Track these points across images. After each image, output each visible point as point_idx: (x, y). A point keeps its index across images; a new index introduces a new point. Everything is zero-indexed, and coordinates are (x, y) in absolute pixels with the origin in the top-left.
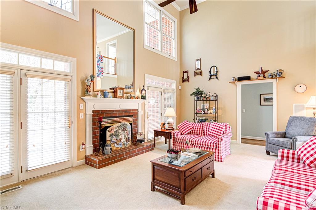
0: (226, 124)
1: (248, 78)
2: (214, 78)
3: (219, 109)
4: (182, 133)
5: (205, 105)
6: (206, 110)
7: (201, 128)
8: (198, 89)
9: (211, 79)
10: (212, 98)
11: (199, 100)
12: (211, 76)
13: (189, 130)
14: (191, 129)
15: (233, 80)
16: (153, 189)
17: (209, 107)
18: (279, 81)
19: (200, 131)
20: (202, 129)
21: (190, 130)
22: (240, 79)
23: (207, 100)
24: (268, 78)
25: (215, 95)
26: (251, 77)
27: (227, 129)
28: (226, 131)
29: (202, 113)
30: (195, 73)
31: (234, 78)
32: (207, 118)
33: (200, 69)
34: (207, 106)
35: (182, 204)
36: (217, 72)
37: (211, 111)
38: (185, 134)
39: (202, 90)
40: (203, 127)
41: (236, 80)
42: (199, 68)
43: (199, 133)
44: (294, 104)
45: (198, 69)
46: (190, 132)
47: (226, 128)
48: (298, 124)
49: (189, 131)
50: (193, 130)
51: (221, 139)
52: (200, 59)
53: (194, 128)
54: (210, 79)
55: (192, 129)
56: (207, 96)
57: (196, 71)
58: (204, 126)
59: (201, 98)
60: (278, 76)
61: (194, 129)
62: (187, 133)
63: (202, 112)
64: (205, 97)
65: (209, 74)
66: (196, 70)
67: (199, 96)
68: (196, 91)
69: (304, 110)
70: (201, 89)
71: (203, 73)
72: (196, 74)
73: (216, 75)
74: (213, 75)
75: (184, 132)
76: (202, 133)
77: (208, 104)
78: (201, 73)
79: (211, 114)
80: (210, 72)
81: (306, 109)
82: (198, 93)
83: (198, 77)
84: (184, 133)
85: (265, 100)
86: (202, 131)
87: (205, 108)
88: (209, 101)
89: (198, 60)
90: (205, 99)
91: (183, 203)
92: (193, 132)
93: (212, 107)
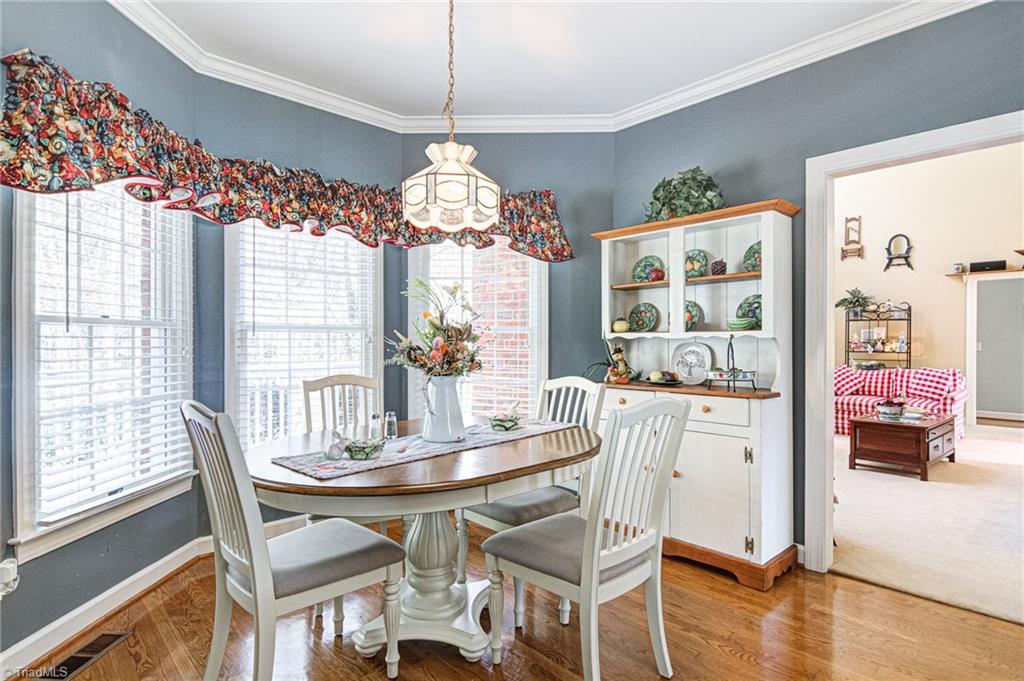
0: (954, 371)
1: (1000, 266)
2: (899, 265)
3: (915, 341)
4: (839, 392)
5: (876, 330)
6: (879, 344)
7: (886, 381)
8: (855, 293)
9: (891, 268)
10: (896, 315)
11: (859, 318)
12: (891, 260)
13: (855, 385)
14: (860, 382)
15: (958, 269)
16: (853, 466)
17: (887, 337)
19: (882, 387)
20: (889, 383)
21: (859, 386)
22: (977, 268)
23: (882, 320)
25: (906, 307)
26: (1007, 263)
27: (957, 383)
28: (955, 385)
29: (868, 349)
30: (843, 251)
31: (960, 266)
32: (882, 362)
33: (858, 243)
34: (879, 332)
35: (922, 480)
36: (909, 249)
37: (895, 345)
38: (846, 393)
39: (865, 295)
40: (889, 378)
41: (964, 271)
42: (857, 239)
43: (882, 392)
45: (854, 242)
46: (857, 390)
47: (955, 380)
49: (854, 388)
50: (864, 387)
51: (952, 399)
52: (857, 217)
53: (868, 380)
54: (888, 267)
55: (863, 384)
56: (881, 310)
57: (845, 248)
58: (893, 376)
59: (864, 314)
61: (867, 384)
62: (850, 391)
63: (870, 349)
64: (874, 311)
65: (887, 255)
66: (847, 244)
67: (859, 309)
68: (848, 296)
70: (865, 293)
71: (867, 252)
72: (845, 255)
73: (906, 258)
74: (899, 257)
75: (843, 389)
76: (888, 392)
77: (884, 329)
78: (860, 253)
79: (894, 352)
80: (888, 250)
82: (857, 301)
83: (852, 261)
84: (842, 392)
86: (889, 387)
87: (875, 338)
88: (885, 322)
89: (854, 219)
90: (874, 316)
91: (924, 478)
92: (863, 391)
93: (896, 335)
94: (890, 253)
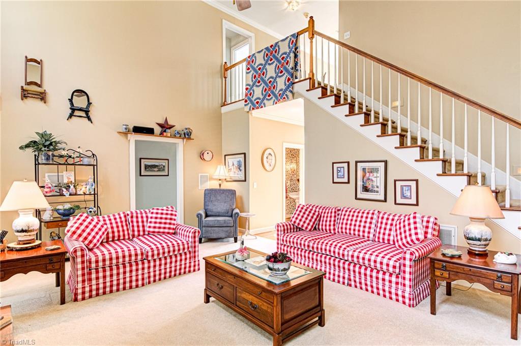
1: (150, 131)
2: (80, 117)
5: (66, 174)
6: (72, 187)
9: (73, 118)
11: (51, 162)
12: (73, 110)
15: (125, 129)
17: (76, 180)
18: (186, 143)
22: (138, 130)
23: (69, 164)
24: (175, 136)
25: (89, 154)
30: (23, 90)
32: (77, 204)
33: (40, 86)
34: (67, 176)
36: (89, 105)
37: (84, 188)
39: (57, 139)
41: (129, 131)
42: (39, 82)
44: (200, 175)
45: (36, 84)
48: (219, 198)
52: (42, 61)
54: (70, 116)
57: (25, 87)
59: (53, 158)
60: (187, 136)
64: (63, 156)
65: (70, 106)
66: (27, 84)
67: (51, 153)
68: (37, 138)
69: (207, 181)
71: (50, 97)
72: (25, 94)
73: (87, 112)
74: (81, 110)
77: (72, 173)
78: (42, 97)
79: (85, 194)
80: (71, 101)
81: (210, 180)
83: (33, 104)
85: (147, 167)
87: (67, 181)
89: (35, 61)
90: (63, 161)
93: (84, 178)
94: (72, 104)
